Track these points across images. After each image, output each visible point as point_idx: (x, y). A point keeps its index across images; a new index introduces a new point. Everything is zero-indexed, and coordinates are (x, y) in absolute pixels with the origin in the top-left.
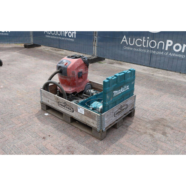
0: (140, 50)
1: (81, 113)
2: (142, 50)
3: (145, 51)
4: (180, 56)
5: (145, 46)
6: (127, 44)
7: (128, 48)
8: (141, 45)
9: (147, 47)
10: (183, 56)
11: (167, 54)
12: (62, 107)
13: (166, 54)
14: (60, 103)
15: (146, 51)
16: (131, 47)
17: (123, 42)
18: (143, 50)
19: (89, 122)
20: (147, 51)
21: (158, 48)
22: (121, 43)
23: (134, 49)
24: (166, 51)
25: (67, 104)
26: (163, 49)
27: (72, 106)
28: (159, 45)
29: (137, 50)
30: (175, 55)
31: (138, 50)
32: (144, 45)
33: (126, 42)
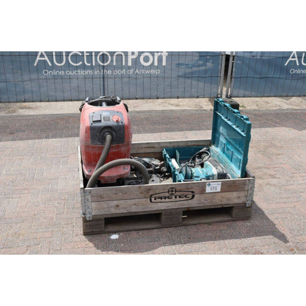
0: (81, 73)
1: (214, 191)
2: (84, 73)
3: (90, 72)
4: (153, 71)
5: (89, 64)
6: (50, 64)
7: (55, 73)
8: (81, 63)
9: (94, 64)
10: (158, 72)
11: (132, 71)
12: (163, 200)
13: (129, 72)
14: (155, 196)
15: (93, 72)
16: (61, 68)
17: (39, 61)
18: (86, 73)
19: (229, 199)
20: (96, 73)
21: (115, 64)
22: (35, 65)
23: (68, 73)
24: (129, 68)
25: (178, 189)
26: (124, 64)
27: (191, 188)
28: (116, 59)
29: (75, 72)
30: (145, 72)
31: (77, 73)
32: (88, 62)
33: (45, 61)
